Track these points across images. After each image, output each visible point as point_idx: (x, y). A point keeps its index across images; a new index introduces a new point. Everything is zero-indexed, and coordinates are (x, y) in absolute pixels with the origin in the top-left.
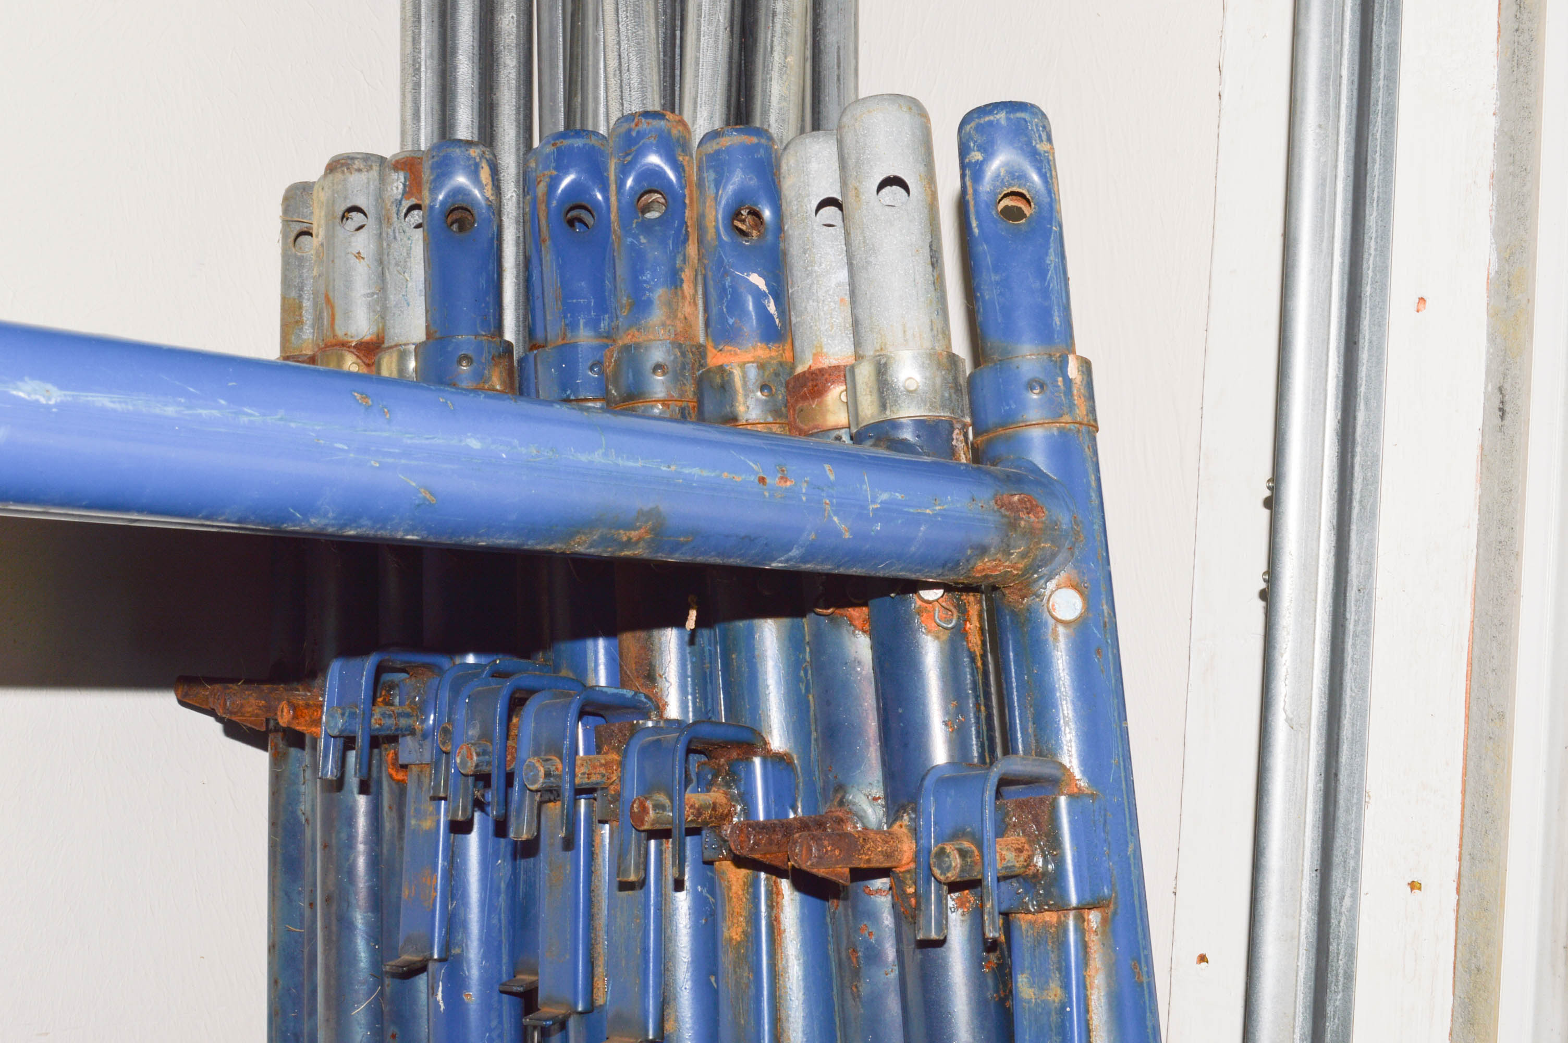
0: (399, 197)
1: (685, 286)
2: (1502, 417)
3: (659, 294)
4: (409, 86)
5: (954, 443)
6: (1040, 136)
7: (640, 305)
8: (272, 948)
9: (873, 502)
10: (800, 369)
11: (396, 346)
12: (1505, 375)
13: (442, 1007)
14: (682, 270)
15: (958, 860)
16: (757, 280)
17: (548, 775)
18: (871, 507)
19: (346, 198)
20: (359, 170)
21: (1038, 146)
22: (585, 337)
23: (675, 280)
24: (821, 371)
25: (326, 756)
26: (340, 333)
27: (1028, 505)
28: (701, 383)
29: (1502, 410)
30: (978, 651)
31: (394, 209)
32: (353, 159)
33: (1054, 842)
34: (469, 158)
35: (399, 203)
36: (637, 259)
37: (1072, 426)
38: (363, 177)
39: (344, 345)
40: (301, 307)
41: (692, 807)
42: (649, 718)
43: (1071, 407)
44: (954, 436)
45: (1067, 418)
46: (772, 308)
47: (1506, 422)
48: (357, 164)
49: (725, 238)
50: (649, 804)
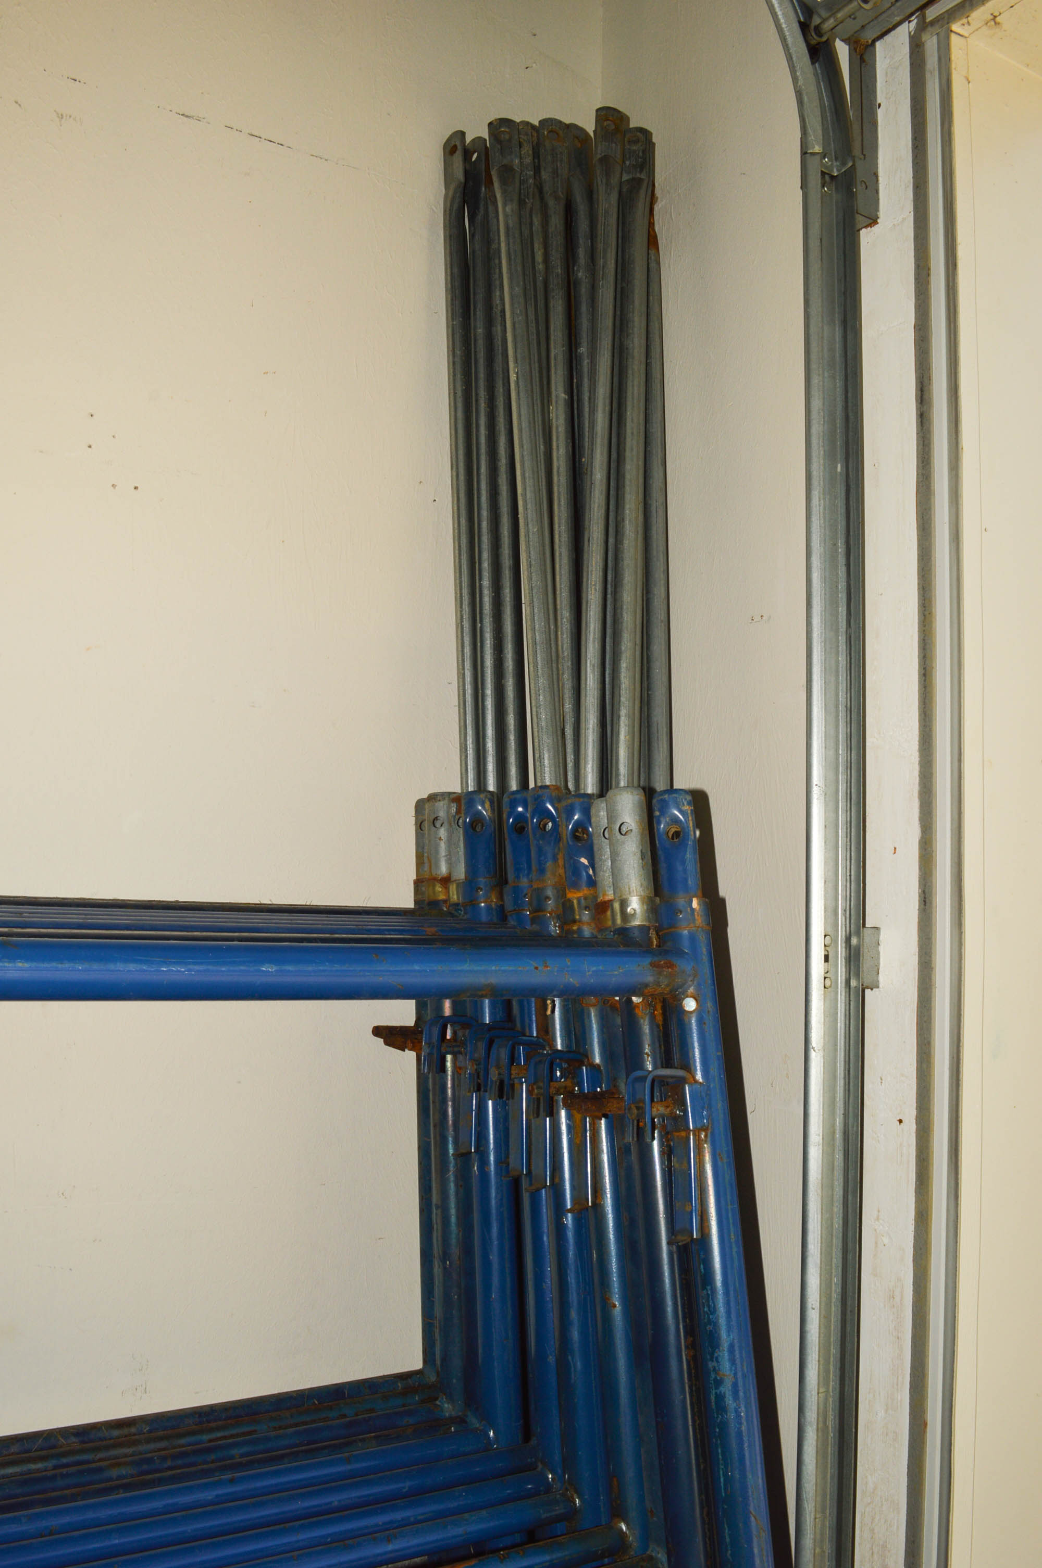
0: (454, 814)
1: (559, 861)
2: (925, 905)
3: (549, 864)
4: (463, 757)
5: (650, 935)
6: (683, 804)
7: (542, 871)
8: (419, 1148)
9: (589, 971)
10: (599, 900)
11: (455, 881)
12: (925, 886)
13: (477, 1173)
14: (558, 854)
15: (636, 1111)
16: (584, 861)
17: (499, 1074)
18: (588, 974)
19: (434, 813)
20: (440, 800)
21: (683, 808)
22: (524, 882)
23: (555, 859)
24: (605, 902)
25: (424, 1064)
26: (434, 873)
27: (669, 965)
28: (564, 904)
29: (925, 901)
30: (661, 1023)
31: (453, 820)
32: (437, 795)
33: (684, 1103)
34: (480, 799)
35: (455, 816)
36: (540, 850)
37: (694, 929)
38: (441, 803)
39: (435, 879)
40: (423, 856)
41: (555, 1088)
42: (545, 1049)
43: (694, 920)
44: (651, 932)
45: (692, 925)
46: (591, 872)
47: (926, 907)
48: (439, 798)
49: (571, 843)
50: (535, 1087)
